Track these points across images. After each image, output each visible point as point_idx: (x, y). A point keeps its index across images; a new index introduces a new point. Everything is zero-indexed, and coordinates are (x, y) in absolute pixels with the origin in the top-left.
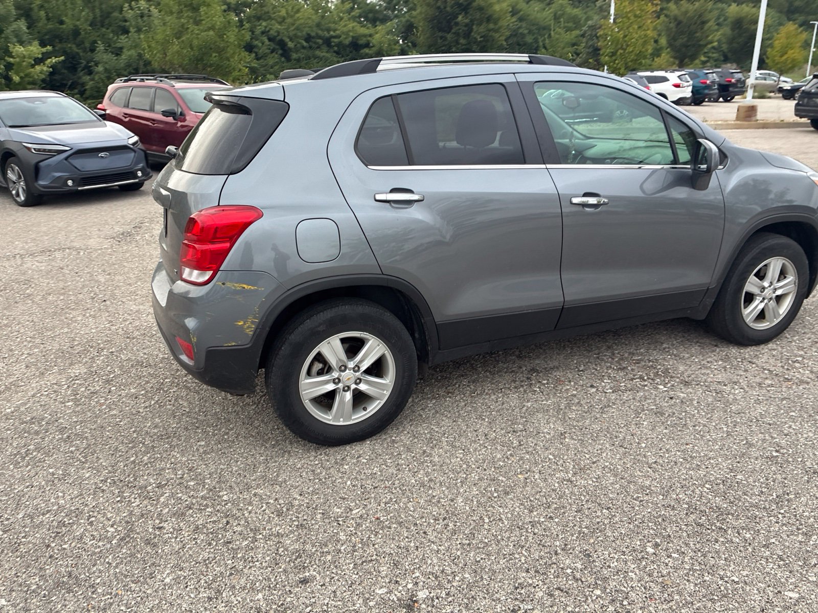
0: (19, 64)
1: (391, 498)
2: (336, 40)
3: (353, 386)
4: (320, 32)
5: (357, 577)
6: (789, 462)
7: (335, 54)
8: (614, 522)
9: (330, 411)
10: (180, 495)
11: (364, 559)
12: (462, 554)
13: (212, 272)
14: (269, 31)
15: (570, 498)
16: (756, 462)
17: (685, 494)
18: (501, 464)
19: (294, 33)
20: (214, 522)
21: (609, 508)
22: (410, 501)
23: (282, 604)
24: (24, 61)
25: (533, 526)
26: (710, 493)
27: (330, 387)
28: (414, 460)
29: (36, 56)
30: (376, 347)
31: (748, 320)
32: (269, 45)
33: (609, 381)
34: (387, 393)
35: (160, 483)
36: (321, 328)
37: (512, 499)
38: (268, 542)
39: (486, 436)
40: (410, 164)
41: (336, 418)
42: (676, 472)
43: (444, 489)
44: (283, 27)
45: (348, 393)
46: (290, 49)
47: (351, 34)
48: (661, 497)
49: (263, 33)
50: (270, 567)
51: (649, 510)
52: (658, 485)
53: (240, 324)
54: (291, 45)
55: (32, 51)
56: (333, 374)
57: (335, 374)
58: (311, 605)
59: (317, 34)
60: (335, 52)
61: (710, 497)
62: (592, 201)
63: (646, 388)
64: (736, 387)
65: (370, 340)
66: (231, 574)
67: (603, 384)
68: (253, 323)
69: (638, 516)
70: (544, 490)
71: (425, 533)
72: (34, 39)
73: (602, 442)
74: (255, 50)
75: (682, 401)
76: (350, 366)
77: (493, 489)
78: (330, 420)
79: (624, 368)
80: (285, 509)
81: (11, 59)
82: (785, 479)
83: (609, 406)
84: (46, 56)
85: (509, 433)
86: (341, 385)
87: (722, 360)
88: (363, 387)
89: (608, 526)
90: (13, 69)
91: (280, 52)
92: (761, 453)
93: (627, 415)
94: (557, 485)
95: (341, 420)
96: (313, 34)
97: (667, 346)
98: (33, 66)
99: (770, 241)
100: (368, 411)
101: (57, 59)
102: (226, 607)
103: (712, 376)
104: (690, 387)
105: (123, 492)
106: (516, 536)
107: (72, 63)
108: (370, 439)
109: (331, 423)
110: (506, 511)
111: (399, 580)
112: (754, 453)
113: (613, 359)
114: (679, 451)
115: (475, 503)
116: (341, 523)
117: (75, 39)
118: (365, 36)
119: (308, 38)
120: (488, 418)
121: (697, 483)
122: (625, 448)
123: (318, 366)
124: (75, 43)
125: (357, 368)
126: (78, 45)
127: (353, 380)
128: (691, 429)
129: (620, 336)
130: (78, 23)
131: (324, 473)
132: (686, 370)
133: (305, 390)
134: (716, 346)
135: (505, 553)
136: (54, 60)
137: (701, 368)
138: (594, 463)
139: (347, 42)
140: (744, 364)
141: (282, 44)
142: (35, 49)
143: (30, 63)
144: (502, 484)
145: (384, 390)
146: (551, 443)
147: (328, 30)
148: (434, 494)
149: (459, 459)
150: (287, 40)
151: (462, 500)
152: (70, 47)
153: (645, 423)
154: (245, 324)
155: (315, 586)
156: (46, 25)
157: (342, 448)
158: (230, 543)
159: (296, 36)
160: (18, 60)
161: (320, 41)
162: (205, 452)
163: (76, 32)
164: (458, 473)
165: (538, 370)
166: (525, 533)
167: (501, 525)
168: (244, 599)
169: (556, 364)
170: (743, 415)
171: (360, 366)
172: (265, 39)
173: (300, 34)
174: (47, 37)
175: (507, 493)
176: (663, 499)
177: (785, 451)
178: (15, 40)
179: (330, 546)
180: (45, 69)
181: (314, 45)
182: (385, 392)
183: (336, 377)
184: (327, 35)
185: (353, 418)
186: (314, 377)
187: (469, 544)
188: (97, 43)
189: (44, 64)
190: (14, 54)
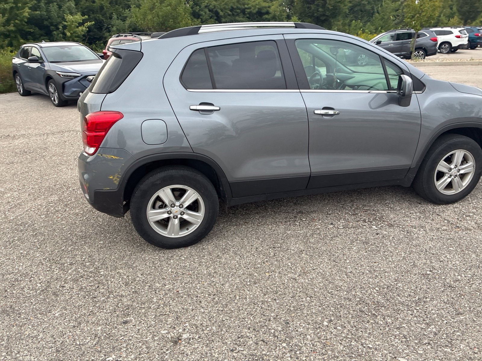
0: (70, 26)
1: (189, 281)
2: (248, 10)
3: (179, 216)
4: (239, 6)
5: (154, 323)
6: (435, 278)
7: (247, 19)
8: (311, 305)
9: (166, 229)
10: (79, 270)
11: (161, 313)
12: (216, 315)
13: (95, 148)
14: (209, 6)
15: (291, 289)
16: (414, 277)
17: (361, 293)
18: (259, 266)
19: (224, 6)
20: (91, 286)
21: (312, 297)
22: (199, 283)
23: (109, 334)
24: (73, 24)
25: (262, 303)
26: (377, 293)
27: (166, 216)
28: (210, 260)
29: (79, 21)
30: (193, 194)
31: (439, 189)
32: (209, 14)
33: (343, 221)
34: (200, 221)
35: (72, 262)
36: (158, 182)
37: (256, 287)
38: (115, 299)
39: (257, 249)
40: (213, 89)
41: (169, 233)
42: (361, 279)
43: (221, 278)
44: (217, 3)
45: (176, 220)
46: (221, 16)
47: (257, 6)
48: (346, 293)
49: (206, 7)
50: (111, 313)
51: (335, 300)
52: (347, 286)
53: (111, 178)
54: (221, 13)
55: (77, 18)
56: (167, 208)
57: (168, 209)
58: (124, 336)
59: (237, 7)
60: (247, 17)
61: (376, 295)
62: (331, 112)
63: (364, 227)
64: (422, 229)
65: (188, 190)
66: (90, 315)
67: (339, 223)
68: (118, 177)
69: (326, 303)
70: (277, 283)
71: (200, 302)
72: (78, 12)
73: (324, 257)
74: (201, 17)
75: (383, 236)
76: (176, 205)
77: (248, 280)
78: (166, 234)
79: (356, 214)
80: (130, 282)
81: (66, 23)
82: (428, 288)
83: (337, 236)
84: (84, 21)
85: (271, 248)
86: (172, 215)
87: (420, 212)
88: (185, 217)
89: (306, 307)
90: (67, 29)
91: (215, 18)
92: (420, 272)
93: (345, 243)
94: (286, 281)
95: (173, 234)
96: (235, 7)
97: (388, 202)
98: (77, 27)
100: (189, 230)
101: (90, 23)
102: (80, 332)
103: (410, 222)
104: (392, 228)
105: (52, 266)
106: (251, 308)
107: (99, 25)
108: (191, 246)
109: (167, 236)
110: (251, 293)
111: (175, 326)
112: (416, 270)
113: (351, 208)
114: (368, 266)
115: (235, 287)
116: (157, 292)
117: (101, 11)
118: (265, 7)
119: (232, 9)
120: (262, 239)
121: (371, 286)
122: (336, 262)
123: (159, 204)
124: (101, 14)
125: (181, 206)
126: (103, 15)
127: (179, 212)
128: (382, 253)
129: (361, 194)
130: (103, 2)
131: (159, 264)
132: (394, 217)
133: (151, 217)
134: (419, 203)
135: (241, 317)
136: (89, 24)
137: (404, 217)
138: (314, 270)
139: (255, 11)
140: (433, 216)
141: (217, 13)
142: (79, 17)
143: (76, 25)
144: (255, 278)
145: (198, 219)
146: (293, 256)
147: (244, 4)
148: (214, 280)
149: (236, 261)
150: (219, 11)
151: (228, 285)
152: (99, 17)
153: (355, 248)
154: (113, 178)
155: (130, 325)
156: (85, 3)
157: (173, 250)
158: (95, 298)
159: (225, 8)
160: (69, 23)
161: (238, 11)
162: (101, 248)
163: (102, 8)
164: (232, 270)
165: (303, 212)
166: (256, 307)
167: (245, 301)
168: (91, 329)
169: (316, 209)
170: (418, 247)
171: (183, 204)
172: (207, 10)
173: (227, 7)
174: (86, 10)
175: (255, 283)
176: (346, 294)
177: (436, 271)
178: (68, 12)
179: (146, 304)
180: (84, 29)
181: (235, 14)
182: (199, 220)
183: (169, 210)
184: (243, 7)
185: (180, 234)
186: (157, 209)
187: (222, 311)
188: (113, 14)
189: (84, 26)
190: (67, 20)
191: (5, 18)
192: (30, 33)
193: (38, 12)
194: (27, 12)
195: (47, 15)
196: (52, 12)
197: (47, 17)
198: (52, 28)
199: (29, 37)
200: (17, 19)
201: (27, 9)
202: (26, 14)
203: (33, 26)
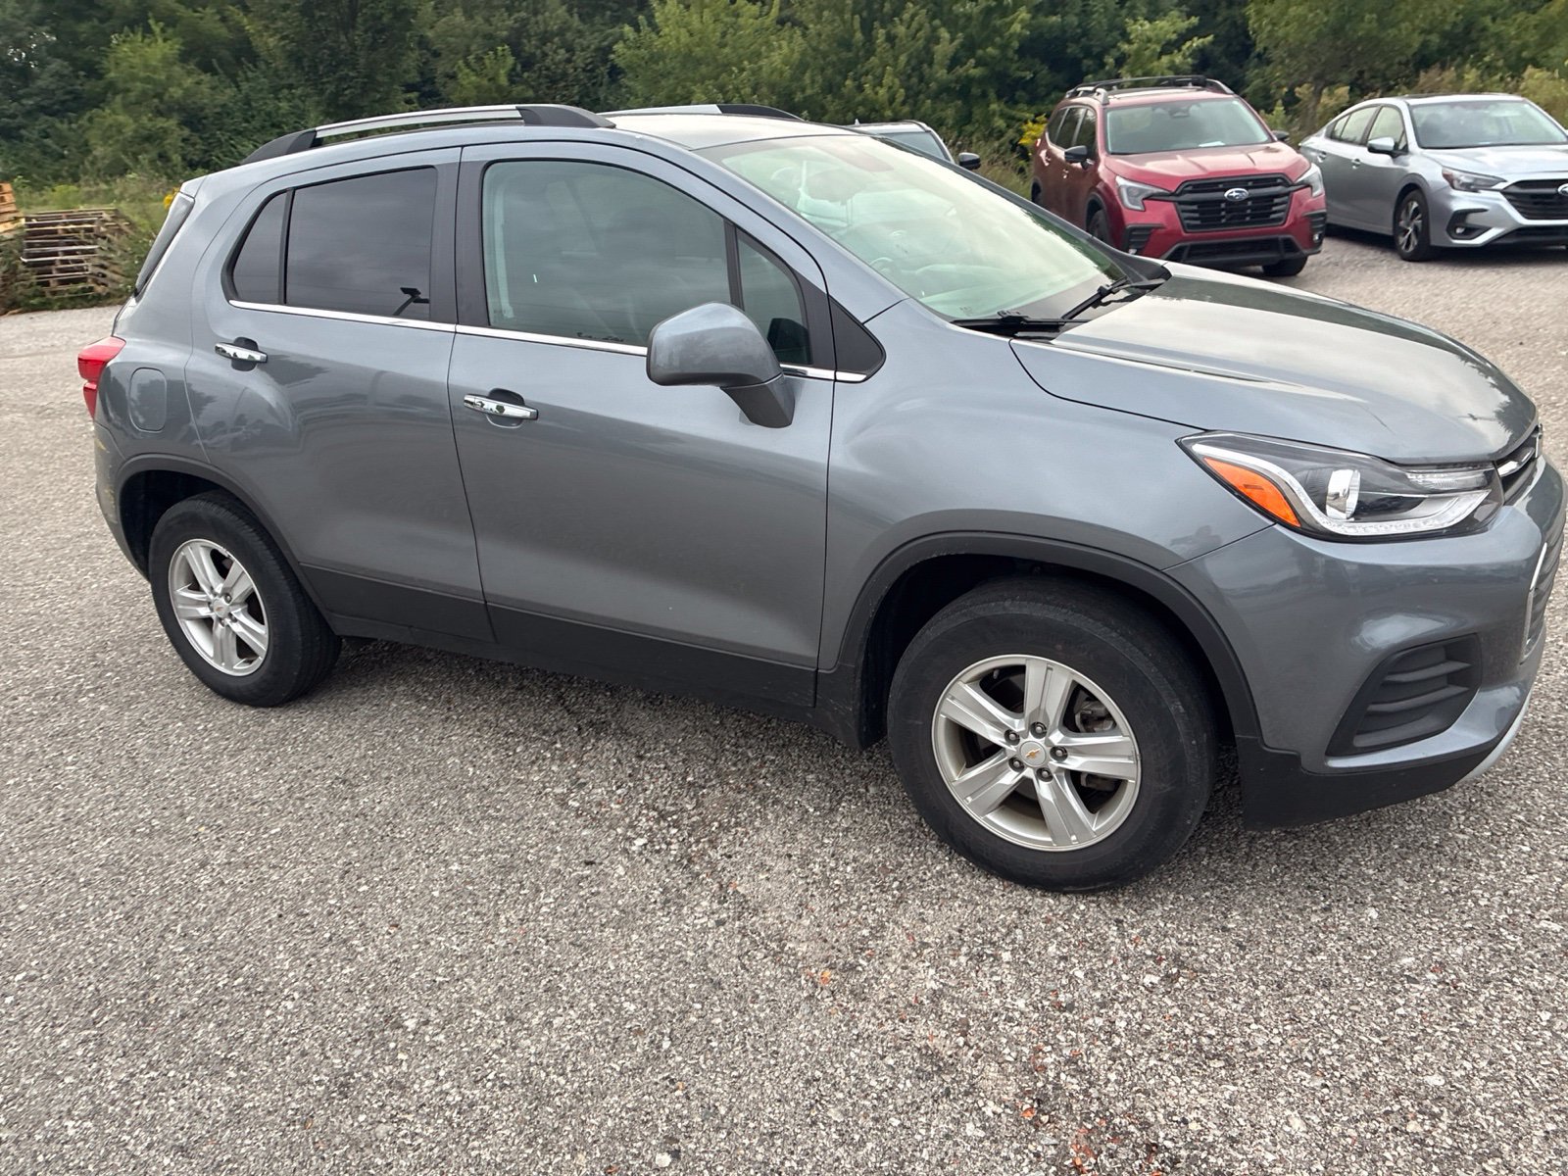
0: (1138, 54)
24: (1146, 48)
27: (205, 612)
29: (1169, 36)
30: (243, 576)
31: (966, 803)
33: (620, 791)
34: (264, 649)
40: (279, 303)
41: (216, 659)
55: (1161, 28)
56: (203, 595)
63: (621, 829)
65: (233, 563)
68: (111, 494)
70: (166, 857)
75: (585, 877)
76: (217, 591)
78: (210, 659)
81: (1127, 46)
84: (1185, 37)
85: (337, 779)
86: (214, 615)
88: (237, 628)
90: (1127, 64)
93: (478, 844)
95: (223, 665)
98: (1159, 56)
99: (1007, 604)
100: (251, 665)
101: (1201, 40)
104: (672, 868)
109: (212, 664)
114: (361, 925)
122: (341, 878)
125: (227, 597)
127: (224, 613)
136: (1196, 42)
142: (1170, 25)
143: (1154, 51)
144: (173, 824)
145: (262, 643)
146: (323, 817)
154: (108, 494)
160: (1136, 46)
171: (231, 595)
178: (1143, 10)
182: (262, 646)
185: (234, 668)
189: (1180, 50)
190: (1132, 37)
191: (956, 43)
192: (1021, 84)
193: (1054, 18)
194: (1022, 21)
195: (1079, 26)
196: (1095, 16)
197: (1079, 31)
198: (1087, 62)
199: (1019, 94)
200: (993, 45)
201: (1023, 14)
202: (1017, 27)
203: (1037, 60)
